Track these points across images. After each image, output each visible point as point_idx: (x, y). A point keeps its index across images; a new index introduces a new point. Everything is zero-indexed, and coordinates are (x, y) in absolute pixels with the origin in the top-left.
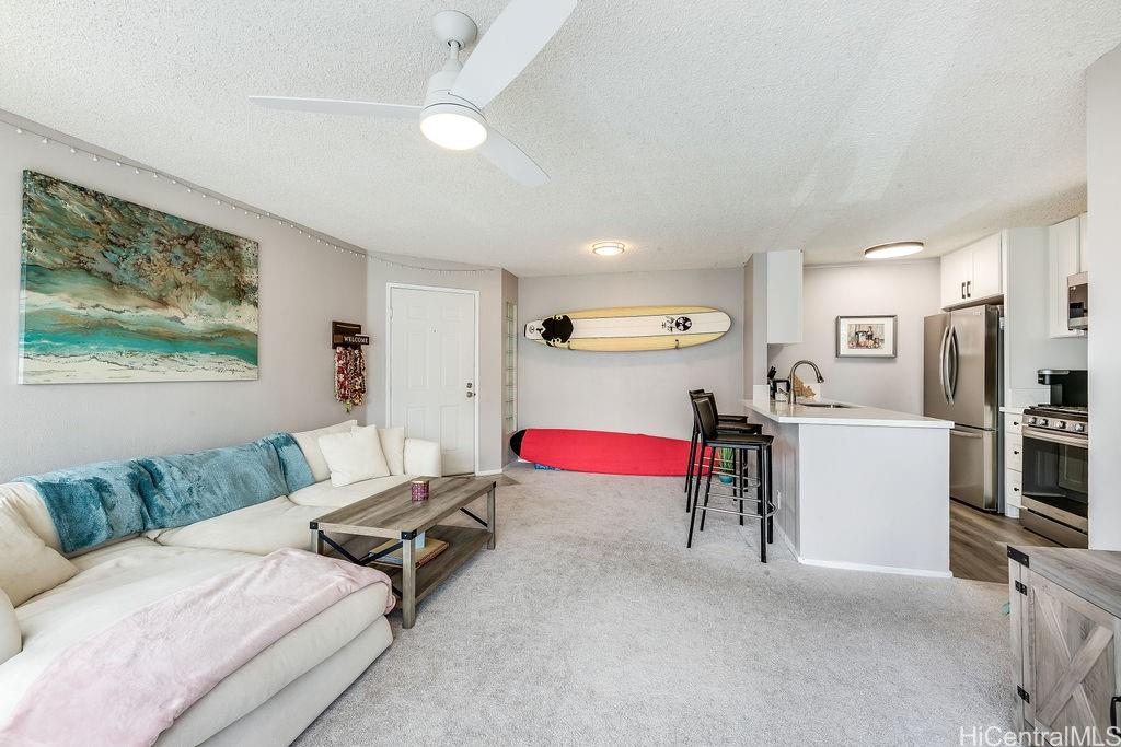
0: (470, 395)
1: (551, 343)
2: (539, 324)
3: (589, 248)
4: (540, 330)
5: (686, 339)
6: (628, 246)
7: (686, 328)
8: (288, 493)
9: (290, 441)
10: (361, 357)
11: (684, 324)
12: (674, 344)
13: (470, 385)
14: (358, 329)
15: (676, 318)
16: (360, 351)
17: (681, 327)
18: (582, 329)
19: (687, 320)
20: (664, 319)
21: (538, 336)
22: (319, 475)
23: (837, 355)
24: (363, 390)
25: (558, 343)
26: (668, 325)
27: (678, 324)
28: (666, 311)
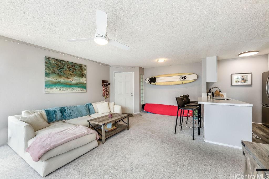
0: (132, 95)
1: (151, 83)
2: (148, 79)
3: (156, 60)
4: (149, 80)
5: (184, 82)
6: (166, 59)
7: (185, 79)
8: (90, 115)
9: (91, 104)
10: (108, 87)
11: (184, 78)
12: (181, 83)
13: (132, 93)
14: (108, 82)
15: (182, 76)
16: (108, 86)
17: (184, 79)
18: (159, 80)
19: (185, 77)
20: (179, 77)
21: (148, 82)
22: (96, 111)
23: (232, 85)
24: (108, 94)
25: (153, 83)
26: (180, 78)
27: (183, 78)
28: (180, 75)
